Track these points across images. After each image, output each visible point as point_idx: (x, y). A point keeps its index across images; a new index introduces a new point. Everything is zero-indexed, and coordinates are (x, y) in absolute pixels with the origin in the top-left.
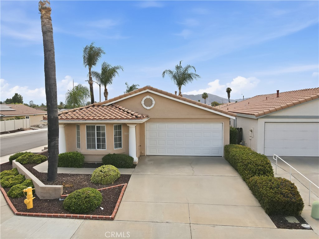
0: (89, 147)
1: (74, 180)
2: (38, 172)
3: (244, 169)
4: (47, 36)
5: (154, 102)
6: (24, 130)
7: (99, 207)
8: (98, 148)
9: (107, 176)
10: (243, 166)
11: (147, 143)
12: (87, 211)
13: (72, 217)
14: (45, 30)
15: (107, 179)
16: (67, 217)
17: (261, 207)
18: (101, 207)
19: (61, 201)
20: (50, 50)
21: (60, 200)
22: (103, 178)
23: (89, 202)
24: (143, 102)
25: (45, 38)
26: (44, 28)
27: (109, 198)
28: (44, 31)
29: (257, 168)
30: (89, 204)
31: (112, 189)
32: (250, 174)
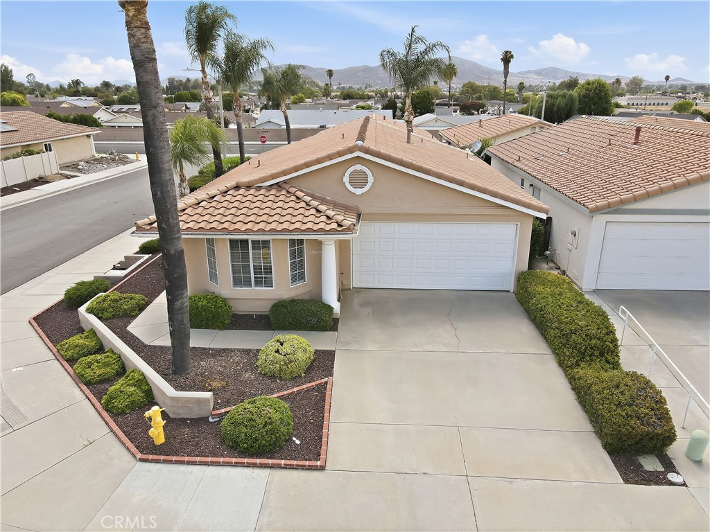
0: (237, 282)
1: (226, 368)
2: (145, 346)
3: (563, 345)
4: (146, 72)
5: (371, 179)
6: (48, 182)
7: (290, 438)
8: (256, 284)
9: (291, 362)
10: (560, 338)
11: (356, 263)
12: (271, 449)
13: (246, 464)
14: (139, 57)
15: (291, 370)
16: (236, 465)
17: (593, 434)
18: (294, 439)
19: (213, 422)
20: (154, 104)
21: (211, 420)
22: (285, 367)
23: (272, 432)
24: (346, 179)
25: (142, 77)
26: (138, 54)
27: (305, 416)
28: (137, 59)
29: (589, 344)
30: (273, 436)
31: (306, 391)
32: (574, 357)
